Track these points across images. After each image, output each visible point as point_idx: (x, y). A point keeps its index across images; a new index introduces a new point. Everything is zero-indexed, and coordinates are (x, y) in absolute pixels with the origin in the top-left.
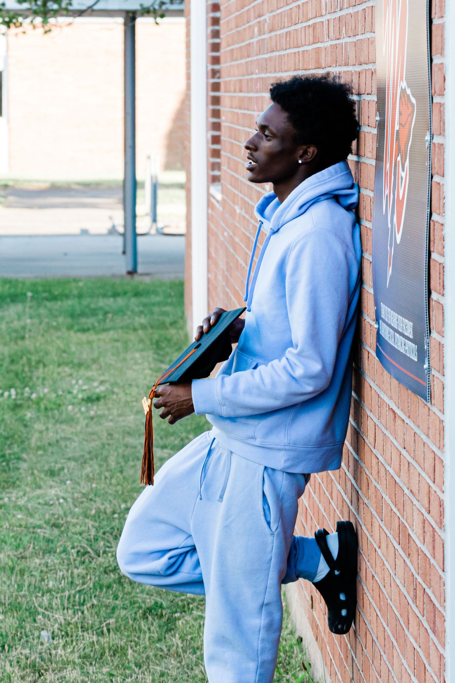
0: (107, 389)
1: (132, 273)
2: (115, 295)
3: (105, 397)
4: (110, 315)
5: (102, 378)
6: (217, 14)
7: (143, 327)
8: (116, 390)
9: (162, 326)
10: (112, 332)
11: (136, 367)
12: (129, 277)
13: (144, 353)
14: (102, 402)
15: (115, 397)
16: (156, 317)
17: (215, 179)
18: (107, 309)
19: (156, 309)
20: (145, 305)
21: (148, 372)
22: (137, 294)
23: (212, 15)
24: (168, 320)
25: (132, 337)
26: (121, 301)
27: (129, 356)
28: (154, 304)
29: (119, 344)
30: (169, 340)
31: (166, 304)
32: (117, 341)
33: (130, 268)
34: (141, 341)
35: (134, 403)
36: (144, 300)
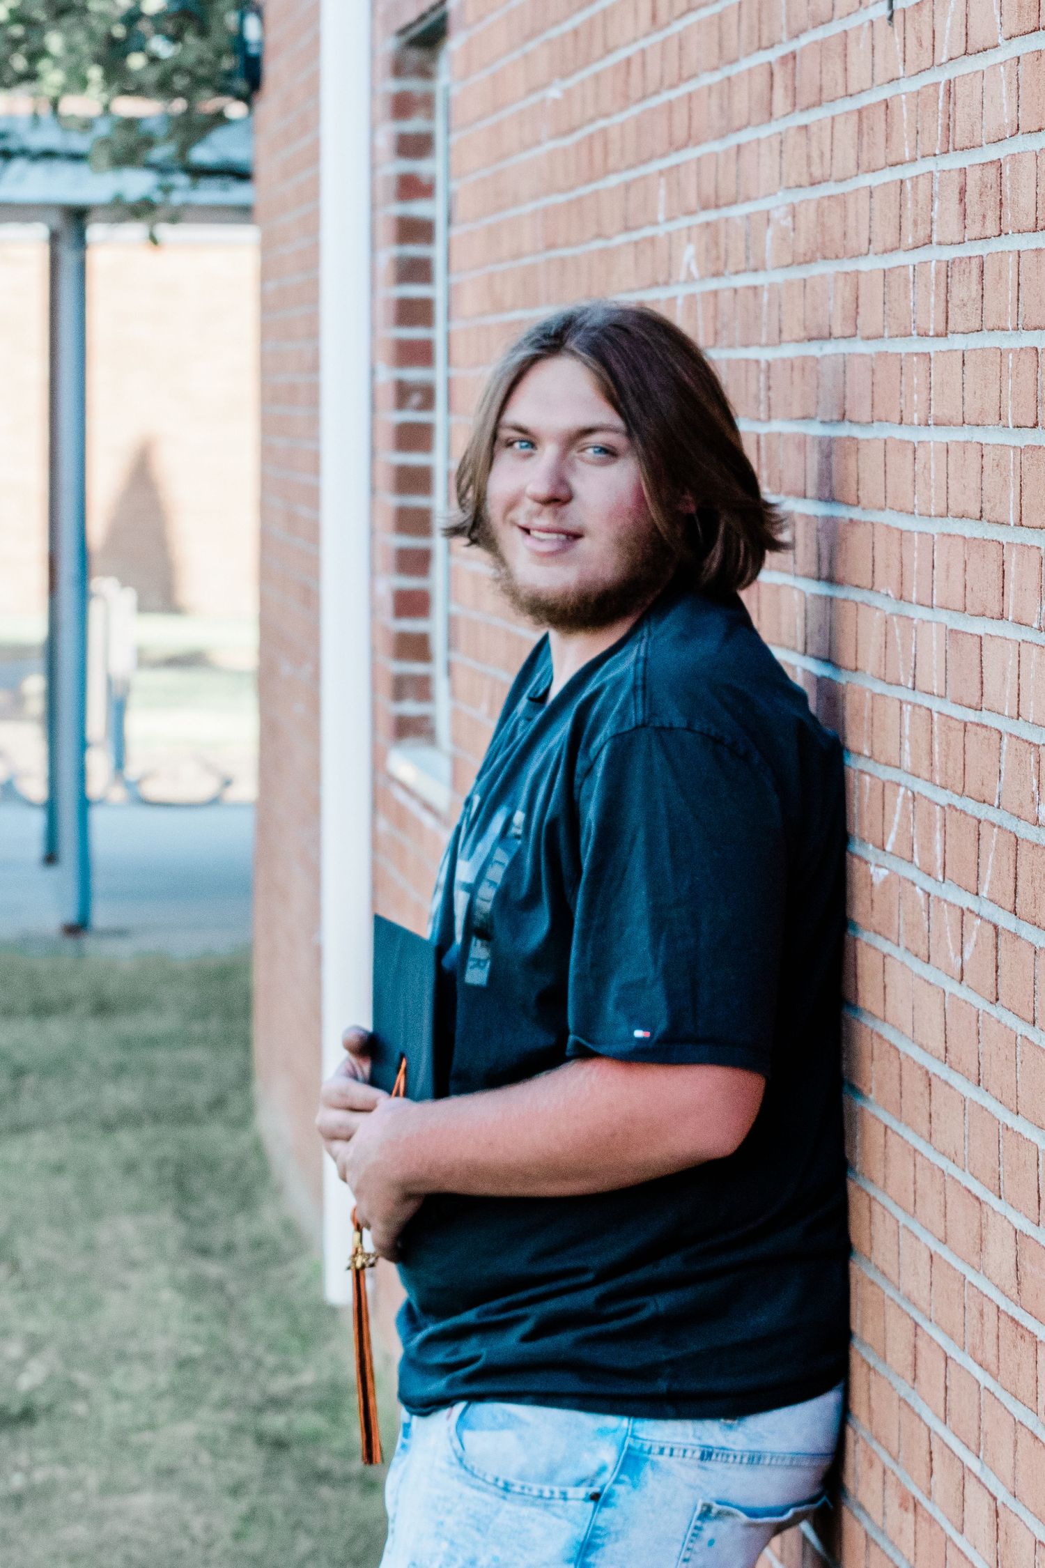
0: (50, 1378)
1: (77, 928)
2: (42, 1010)
3: (49, 1409)
4: (30, 1081)
5: (32, 1325)
6: (418, 209)
7: (128, 1119)
8: (82, 1378)
9: (186, 1116)
10: (39, 1137)
11: (135, 1279)
12: (69, 945)
13: (149, 1220)
14: (41, 1429)
15: (80, 1408)
16: (163, 1082)
17: (406, 728)
18: (20, 1057)
19: (161, 1057)
20: (127, 1044)
21: (167, 1295)
22: (103, 1008)
23: (398, 209)
24: (201, 1093)
25: (103, 1154)
26: (58, 1032)
27: (103, 1235)
28: (152, 1042)
29: (64, 1185)
30: (211, 1166)
31: (188, 1041)
32: (58, 1169)
33: (70, 914)
34: (130, 1168)
35: (147, 1437)
36: (126, 1025)
